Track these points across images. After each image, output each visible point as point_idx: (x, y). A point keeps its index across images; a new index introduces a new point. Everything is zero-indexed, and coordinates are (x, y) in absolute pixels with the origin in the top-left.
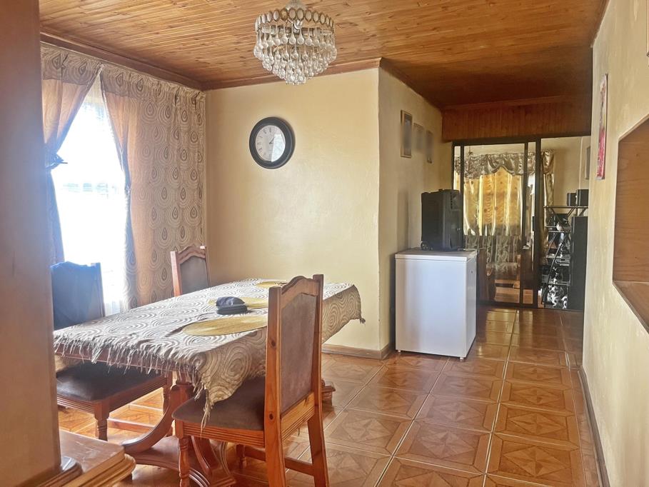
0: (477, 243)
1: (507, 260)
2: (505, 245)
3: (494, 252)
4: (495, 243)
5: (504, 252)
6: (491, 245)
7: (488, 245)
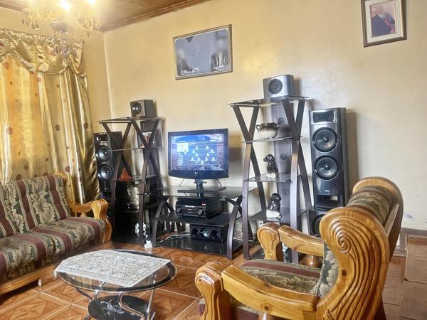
1: (56, 218)
2: (43, 193)
5: (45, 205)
6: (17, 199)
7: (13, 201)
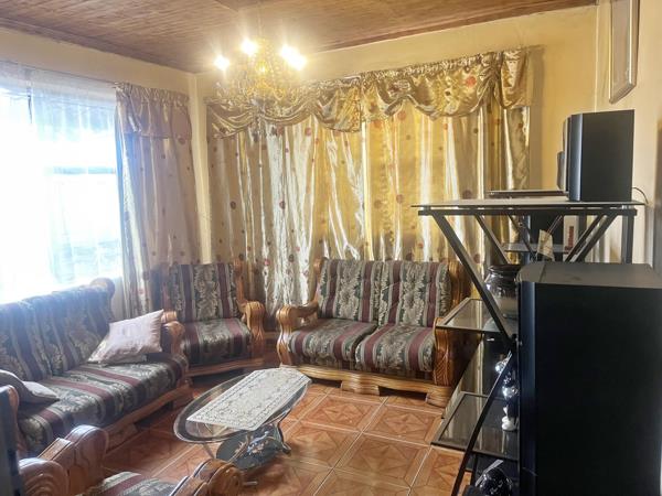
0: (359, 279)
1: (420, 322)
2: (419, 284)
3: (396, 300)
4: (397, 280)
5: (417, 300)
6: (388, 284)
7: (384, 284)
